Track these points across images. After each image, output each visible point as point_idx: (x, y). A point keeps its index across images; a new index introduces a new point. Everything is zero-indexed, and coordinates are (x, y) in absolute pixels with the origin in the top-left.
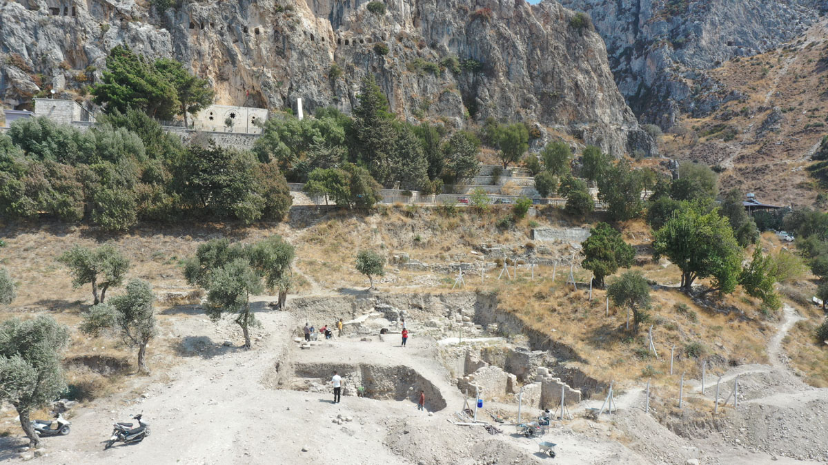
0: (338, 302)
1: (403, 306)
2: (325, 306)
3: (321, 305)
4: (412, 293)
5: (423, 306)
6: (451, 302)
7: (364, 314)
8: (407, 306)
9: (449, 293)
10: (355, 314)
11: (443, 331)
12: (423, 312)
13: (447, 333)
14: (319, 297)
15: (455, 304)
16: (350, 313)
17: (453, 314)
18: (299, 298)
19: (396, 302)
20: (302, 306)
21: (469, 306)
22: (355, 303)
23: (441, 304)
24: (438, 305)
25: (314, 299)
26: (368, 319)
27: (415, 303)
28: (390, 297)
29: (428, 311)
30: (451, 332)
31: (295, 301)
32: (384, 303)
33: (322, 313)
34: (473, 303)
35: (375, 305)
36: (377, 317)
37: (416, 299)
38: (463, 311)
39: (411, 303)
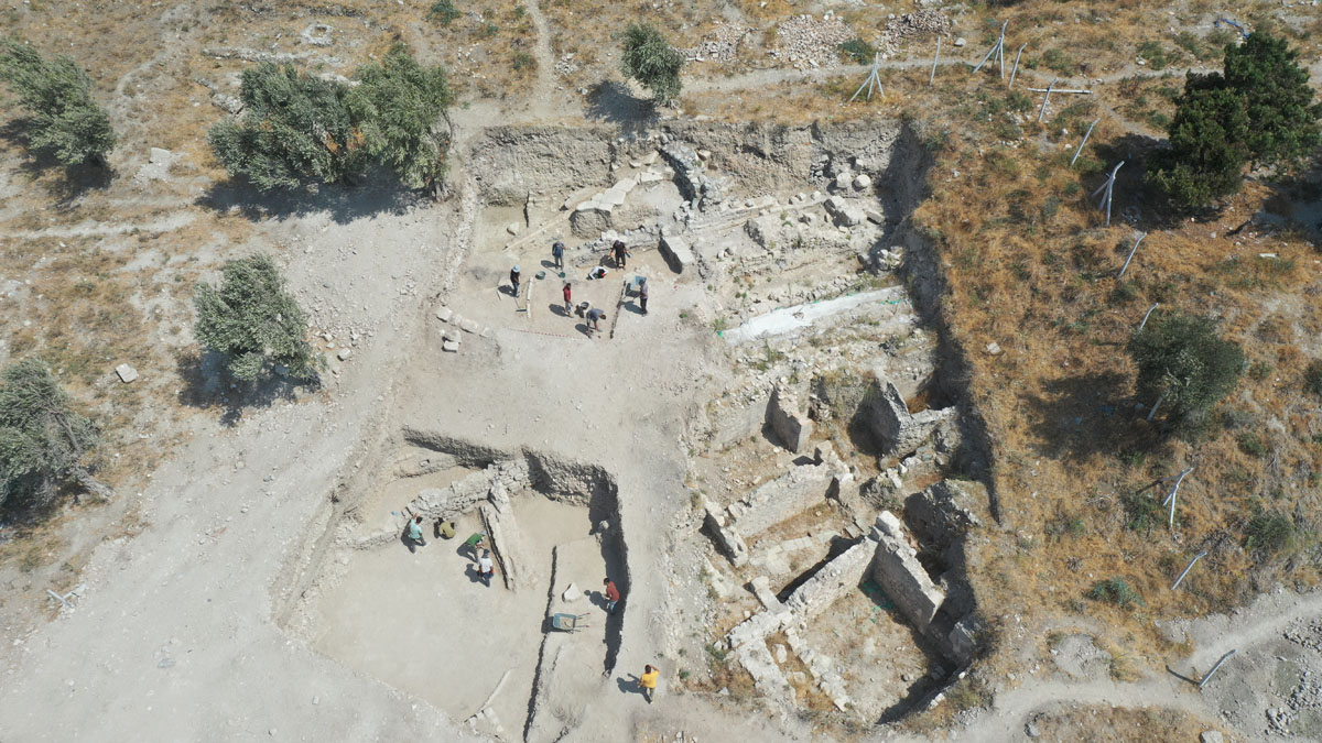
0: (580, 139)
1: (723, 150)
2: (551, 146)
3: (544, 143)
4: (746, 121)
5: (767, 151)
6: (834, 143)
7: (633, 167)
8: (732, 149)
9: (834, 124)
10: (615, 167)
11: (777, 254)
12: (766, 162)
13: (788, 256)
14: (539, 126)
15: (843, 148)
16: (604, 163)
17: (835, 167)
18: (498, 125)
19: (706, 140)
20: (504, 142)
21: (878, 150)
22: (614, 143)
23: (810, 146)
24: (805, 148)
25: (528, 131)
26: (636, 190)
27: (750, 144)
28: (695, 129)
29: (776, 161)
30: (798, 252)
31: (489, 133)
32: (681, 139)
33: (545, 160)
34: (889, 143)
35: (660, 146)
36: (657, 182)
37: (753, 135)
38: (858, 162)
39: (740, 144)
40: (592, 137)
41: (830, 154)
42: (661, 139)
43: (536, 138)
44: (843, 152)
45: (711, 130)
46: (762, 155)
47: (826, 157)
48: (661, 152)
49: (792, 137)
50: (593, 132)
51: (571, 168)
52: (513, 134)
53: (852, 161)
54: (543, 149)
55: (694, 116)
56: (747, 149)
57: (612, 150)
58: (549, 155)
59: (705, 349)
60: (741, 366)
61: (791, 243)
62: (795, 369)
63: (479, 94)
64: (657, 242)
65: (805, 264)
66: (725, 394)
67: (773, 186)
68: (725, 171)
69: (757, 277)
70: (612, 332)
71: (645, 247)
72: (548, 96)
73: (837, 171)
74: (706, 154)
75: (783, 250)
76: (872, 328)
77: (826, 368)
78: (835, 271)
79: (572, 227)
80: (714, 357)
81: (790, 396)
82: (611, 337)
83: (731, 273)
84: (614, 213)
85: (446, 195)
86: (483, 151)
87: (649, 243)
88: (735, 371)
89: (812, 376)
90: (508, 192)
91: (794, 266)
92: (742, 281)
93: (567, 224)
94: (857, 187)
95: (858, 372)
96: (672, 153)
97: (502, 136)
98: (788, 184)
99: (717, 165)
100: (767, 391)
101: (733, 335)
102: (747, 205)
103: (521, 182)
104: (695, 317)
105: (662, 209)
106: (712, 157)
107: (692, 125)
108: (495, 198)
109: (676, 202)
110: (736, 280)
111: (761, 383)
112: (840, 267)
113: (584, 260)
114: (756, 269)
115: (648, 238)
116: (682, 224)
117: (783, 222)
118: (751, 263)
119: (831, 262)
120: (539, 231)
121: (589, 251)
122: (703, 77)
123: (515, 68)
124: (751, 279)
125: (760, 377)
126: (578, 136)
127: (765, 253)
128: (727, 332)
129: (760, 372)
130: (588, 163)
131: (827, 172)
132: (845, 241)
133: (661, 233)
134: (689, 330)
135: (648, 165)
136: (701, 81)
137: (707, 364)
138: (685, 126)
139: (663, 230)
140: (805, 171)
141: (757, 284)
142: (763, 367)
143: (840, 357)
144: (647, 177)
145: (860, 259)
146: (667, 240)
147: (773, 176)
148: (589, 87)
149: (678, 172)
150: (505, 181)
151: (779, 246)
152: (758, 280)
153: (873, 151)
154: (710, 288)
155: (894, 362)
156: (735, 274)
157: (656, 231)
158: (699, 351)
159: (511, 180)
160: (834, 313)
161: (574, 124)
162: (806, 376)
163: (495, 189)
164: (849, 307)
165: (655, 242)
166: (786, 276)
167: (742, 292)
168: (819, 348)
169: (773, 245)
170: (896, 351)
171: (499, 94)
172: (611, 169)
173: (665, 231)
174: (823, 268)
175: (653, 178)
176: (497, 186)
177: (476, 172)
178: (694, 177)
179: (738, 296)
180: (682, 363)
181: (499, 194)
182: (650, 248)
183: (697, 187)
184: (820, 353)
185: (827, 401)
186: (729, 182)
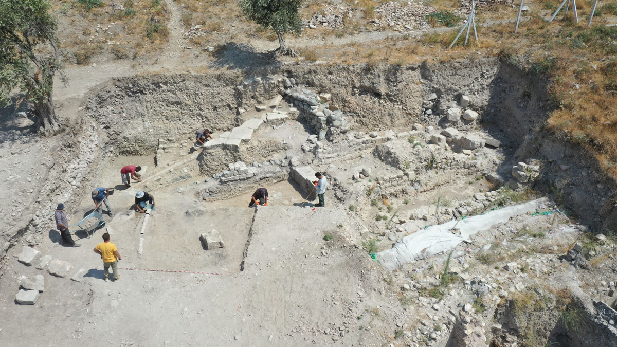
0: (207, 86)
1: (343, 91)
2: (179, 94)
3: (172, 91)
4: (362, 63)
5: (383, 90)
6: (442, 81)
7: (258, 110)
8: (350, 90)
9: (442, 62)
10: (241, 110)
11: (412, 174)
12: (382, 101)
13: (422, 178)
14: (166, 74)
15: (451, 85)
16: (231, 109)
17: (444, 105)
18: (127, 76)
19: (327, 83)
20: (133, 92)
21: (480, 87)
22: (240, 87)
23: (420, 86)
24: (416, 87)
25: (156, 79)
26: (263, 128)
27: (367, 84)
28: (315, 72)
29: (391, 100)
30: (431, 173)
31: (118, 83)
32: (303, 84)
33: (174, 108)
34: (490, 80)
35: (283, 89)
36: (283, 120)
37: (369, 76)
38: (465, 97)
39: (358, 85)
40: (217, 83)
41: (438, 92)
42: (284, 82)
43: (164, 88)
44: (450, 89)
45: (330, 73)
46: (378, 95)
47: (434, 96)
48: (285, 96)
49: (405, 75)
50: (219, 78)
51: (200, 115)
52: (142, 83)
53: (458, 98)
54: (171, 97)
55: (313, 60)
56: (364, 90)
57: (238, 95)
58: (178, 103)
59: (362, 275)
60: (409, 294)
61: (425, 163)
62: (477, 293)
63: (112, 56)
64: (287, 174)
65: (438, 185)
66: (398, 334)
67: (389, 124)
68: (345, 113)
69: (394, 200)
70: (243, 263)
71: (275, 178)
72: (178, 54)
73: (445, 108)
74: (327, 96)
75: (417, 171)
76: (537, 240)
77: (512, 289)
78: (467, 191)
79: (201, 165)
80: (375, 285)
81: (477, 329)
82: (242, 269)
83: (368, 195)
84: (243, 148)
85: (56, 128)
86: (112, 100)
87: (279, 174)
88: (404, 302)
89: (499, 301)
90: (138, 141)
91: (429, 188)
92: (380, 204)
93: (195, 164)
94: (466, 120)
95: (551, 292)
96: (295, 94)
97: (131, 86)
98: (403, 121)
99: (337, 106)
100: (448, 324)
101: (389, 257)
102: (372, 136)
103: (151, 130)
104: (341, 239)
105: (291, 143)
106: (332, 99)
107: (313, 68)
108: (125, 147)
109: (303, 136)
110: (373, 204)
111: (440, 314)
112: (471, 188)
113: (211, 192)
114: (392, 191)
115: (278, 169)
116: (311, 155)
117: (412, 145)
118: (388, 184)
119: (461, 183)
120: (167, 170)
121: (217, 183)
122: (317, 37)
123: (147, 36)
124: (389, 202)
125: (436, 306)
126: (204, 82)
127: (401, 173)
128: (382, 254)
129: (434, 300)
130: (215, 108)
131: (436, 110)
132: (472, 162)
133: (290, 164)
134: (337, 253)
135: (273, 107)
136: (316, 40)
137: (368, 294)
138: (306, 69)
139: (293, 160)
140: (418, 109)
141: (395, 206)
142: (435, 293)
143: (521, 274)
144: (274, 115)
145: (489, 179)
146: (297, 169)
147: (389, 115)
148: (215, 47)
149: (303, 111)
150: (135, 130)
151: (413, 166)
152: (396, 203)
153: (476, 88)
154: (351, 208)
155: (587, 275)
156: (372, 196)
157: (285, 163)
158: (354, 279)
159: (140, 129)
160: (488, 227)
161: (200, 72)
162: (493, 301)
163: (125, 138)
164: (503, 221)
165: (285, 172)
166: (422, 197)
167: (382, 214)
168: (493, 266)
169: (408, 165)
170: (586, 262)
171: (131, 55)
172: (238, 113)
173: (295, 161)
174: (455, 189)
175: (279, 117)
176: (126, 134)
177: (103, 119)
178: (319, 111)
179: (378, 219)
180: (337, 295)
181: (130, 143)
182: (280, 179)
183: (323, 119)
184: (495, 271)
185: (515, 331)
186: (350, 122)
